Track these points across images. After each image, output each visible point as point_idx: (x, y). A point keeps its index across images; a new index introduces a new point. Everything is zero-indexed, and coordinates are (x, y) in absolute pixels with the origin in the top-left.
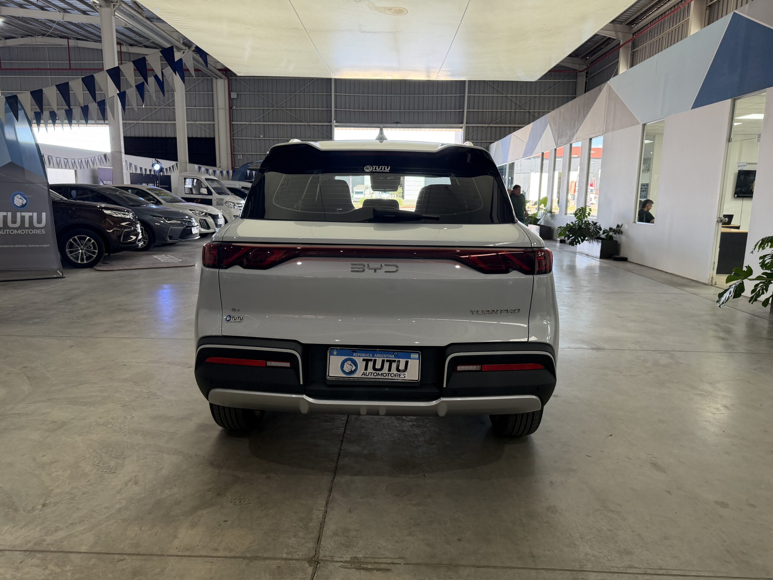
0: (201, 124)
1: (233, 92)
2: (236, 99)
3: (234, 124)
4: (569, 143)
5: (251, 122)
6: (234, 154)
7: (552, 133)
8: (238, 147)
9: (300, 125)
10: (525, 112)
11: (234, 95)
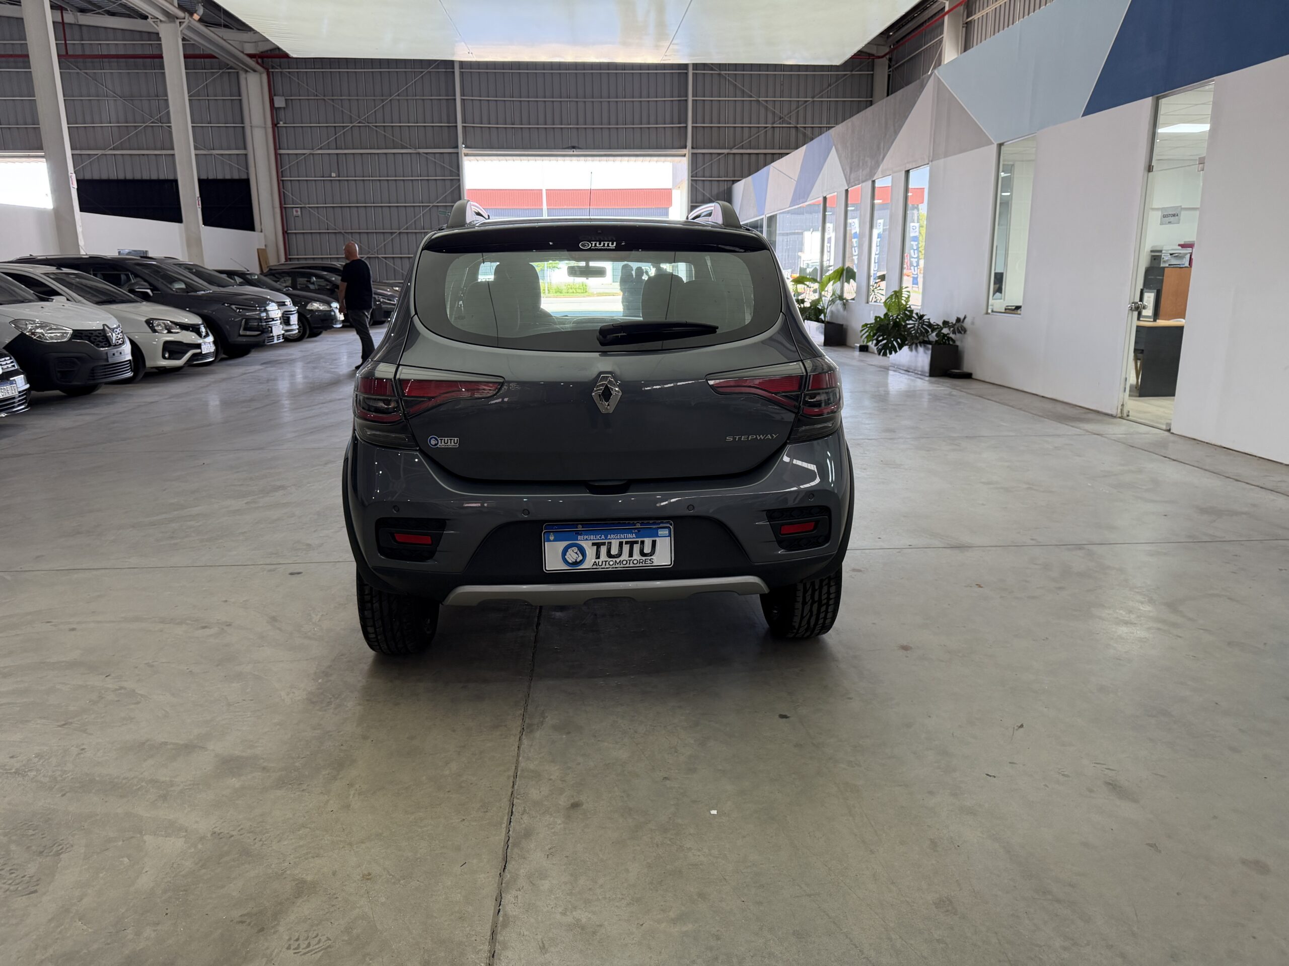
0: (222, 155)
1: (278, 96)
2: (284, 108)
3: (283, 154)
4: (870, 179)
5: (313, 149)
6: (285, 208)
7: (841, 163)
8: (292, 195)
9: (402, 153)
10: (790, 127)
11: (279, 102)
